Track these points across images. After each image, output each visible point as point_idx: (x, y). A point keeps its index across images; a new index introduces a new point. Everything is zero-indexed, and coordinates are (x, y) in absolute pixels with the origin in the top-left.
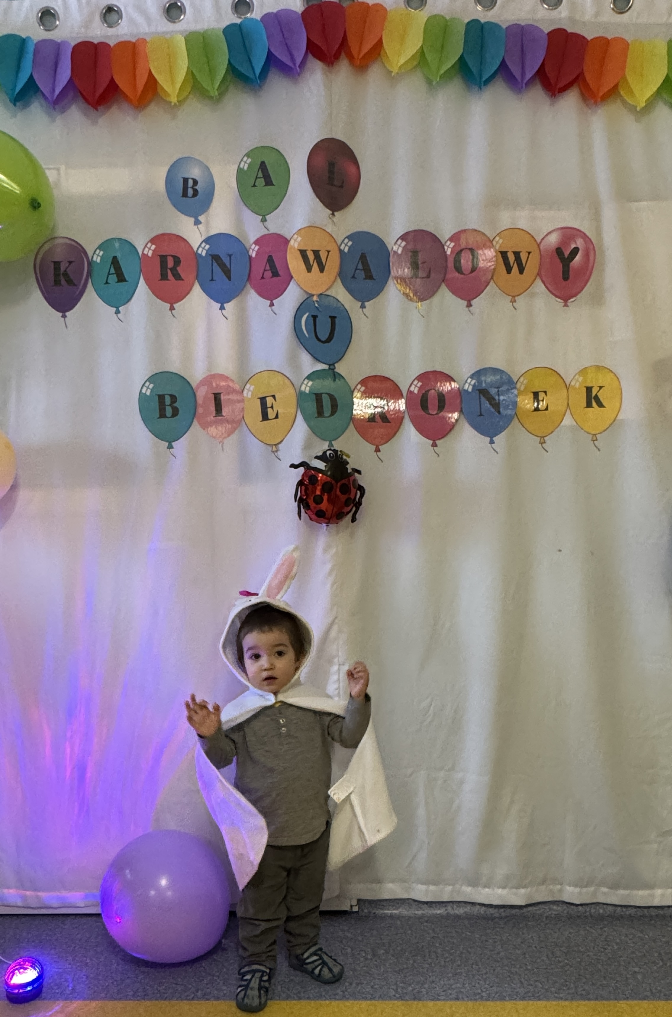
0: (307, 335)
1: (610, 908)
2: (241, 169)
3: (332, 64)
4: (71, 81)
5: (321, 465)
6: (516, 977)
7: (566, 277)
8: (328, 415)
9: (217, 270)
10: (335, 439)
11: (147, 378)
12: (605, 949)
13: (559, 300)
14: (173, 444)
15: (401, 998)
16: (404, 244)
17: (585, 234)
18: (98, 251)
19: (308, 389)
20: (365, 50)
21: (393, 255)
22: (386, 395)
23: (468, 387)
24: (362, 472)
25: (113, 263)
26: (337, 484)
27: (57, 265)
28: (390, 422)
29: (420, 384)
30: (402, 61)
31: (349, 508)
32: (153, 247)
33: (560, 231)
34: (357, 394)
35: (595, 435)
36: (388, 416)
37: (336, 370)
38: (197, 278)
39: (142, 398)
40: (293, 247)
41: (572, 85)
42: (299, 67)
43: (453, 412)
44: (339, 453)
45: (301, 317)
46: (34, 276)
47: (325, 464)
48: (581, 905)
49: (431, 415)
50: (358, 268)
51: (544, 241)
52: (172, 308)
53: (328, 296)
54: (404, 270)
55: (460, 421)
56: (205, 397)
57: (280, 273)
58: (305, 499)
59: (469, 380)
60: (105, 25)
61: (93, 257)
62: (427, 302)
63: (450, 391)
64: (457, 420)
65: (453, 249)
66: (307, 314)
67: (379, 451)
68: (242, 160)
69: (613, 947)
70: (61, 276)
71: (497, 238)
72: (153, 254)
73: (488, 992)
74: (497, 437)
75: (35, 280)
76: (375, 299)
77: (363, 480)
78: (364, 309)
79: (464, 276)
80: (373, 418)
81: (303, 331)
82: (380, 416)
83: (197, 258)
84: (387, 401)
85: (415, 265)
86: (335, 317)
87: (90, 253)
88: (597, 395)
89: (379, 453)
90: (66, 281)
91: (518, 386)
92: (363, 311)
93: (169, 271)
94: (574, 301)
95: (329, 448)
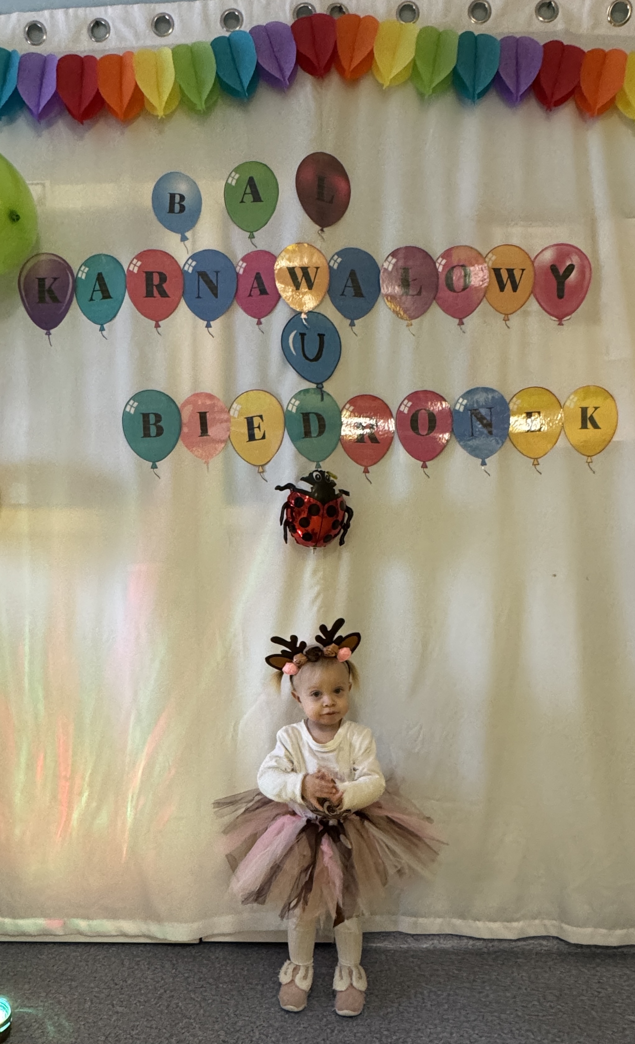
0: (294, 353)
2: (229, 184)
3: (323, 77)
4: (55, 95)
7: (560, 295)
8: (315, 435)
9: (204, 287)
10: (322, 460)
11: (131, 397)
13: (554, 318)
14: (158, 464)
16: (394, 261)
17: (579, 250)
18: (83, 268)
19: (295, 408)
20: (356, 62)
21: (383, 272)
22: (375, 415)
23: (460, 407)
24: (350, 494)
25: (98, 279)
26: (324, 507)
28: (378, 442)
29: (410, 404)
30: (394, 72)
31: (337, 530)
32: (139, 264)
33: (554, 248)
34: (345, 414)
35: (590, 457)
36: (377, 437)
37: (324, 389)
38: (183, 294)
39: (126, 416)
40: (280, 265)
41: (566, 99)
42: (288, 80)
43: (444, 432)
44: (326, 474)
45: (289, 336)
46: (18, 292)
47: (312, 486)
49: (421, 435)
50: (347, 284)
51: (537, 258)
52: (157, 326)
53: (317, 313)
54: (394, 288)
55: (451, 442)
56: (190, 416)
57: (268, 291)
58: (292, 522)
59: (461, 400)
60: (93, 39)
61: (77, 273)
62: (419, 319)
63: (441, 411)
64: (448, 441)
65: (444, 266)
66: (294, 333)
67: (368, 472)
68: (230, 175)
70: (46, 293)
71: (490, 255)
72: (138, 271)
74: (488, 459)
75: (19, 297)
76: (365, 317)
77: (350, 502)
78: (353, 327)
79: (455, 294)
80: (361, 439)
81: (290, 349)
82: (369, 437)
83: (182, 274)
84: (376, 421)
85: (405, 283)
86: (324, 335)
87: (75, 269)
88: (591, 417)
89: (367, 474)
90: (51, 297)
91: (511, 406)
92: (352, 329)
93: (154, 287)
94: (569, 319)
95: (315, 469)
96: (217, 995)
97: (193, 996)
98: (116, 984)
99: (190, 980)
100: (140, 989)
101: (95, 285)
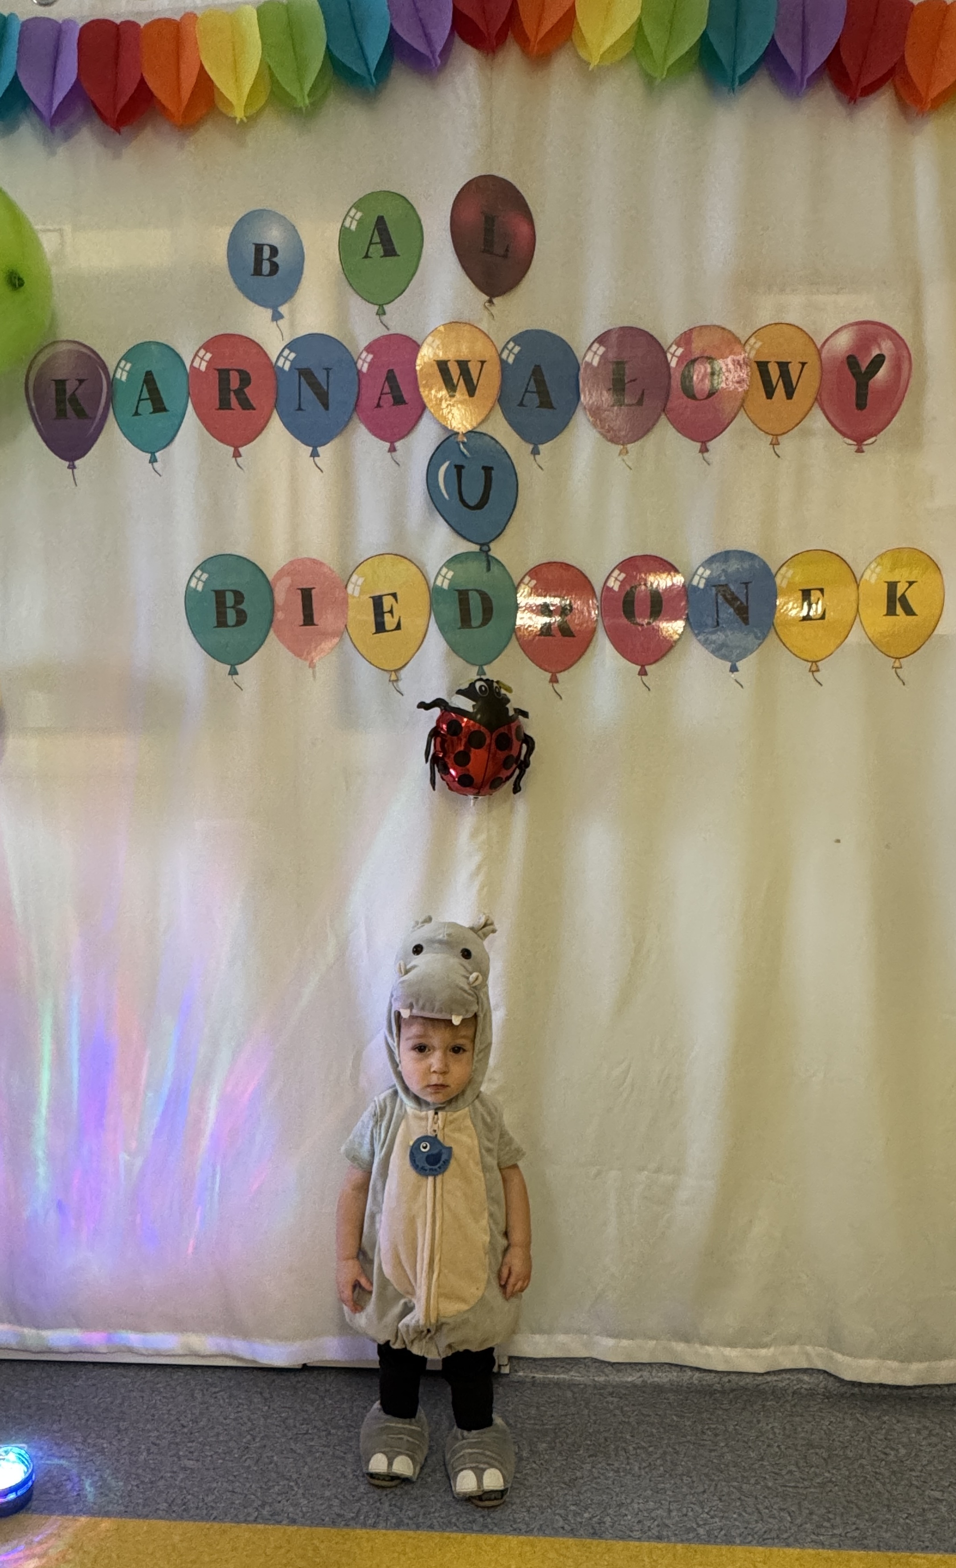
0: (446, 496)
2: (346, 228)
3: (494, 52)
4: (77, 85)
5: (466, 704)
6: (751, 1501)
7: (861, 404)
8: (478, 624)
9: (308, 393)
10: (488, 663)
11: (198, 564)
12: (886, 1454)
13: (850, 442)
14: (239, 668)
15: (573, 1533)
16: (602, 350)
17: (894, 332)
18: (123, 363)
19: (446, 583)
20: (546, 26)
21: (585, 369)
22: (568, 594)
23: (699, 582)
24: (530, 715)
25: (146, 381)
26: (492, 734)
28: (574, 636)
29: (622, 576)
30: (607, 44)
31: (510, 770)
32: (208, 356)
33: (855, 327)
34: (523, 591)
35: (899, 659)
36: (572, 628)
37: (491, 553)
38: (276, 404)
39: (190, 595)
40: (425, 356)
41: (885, 82)
42: (440, 56)
43: (674, 620)
44: (495, 685)
45: (439, 468)
46: (26, 404)
47: (474, 703)
49: (639, 625)
50: (529, 388)
51: (826, 346)
52: (237, 454)
53: (482, 434)
54: (601, 393)
55: (685, 635)
56: (287, 595)
57: (407, 398)
58: (442, 758)
59: (701, 570)
61: (114, 373)
62: (639, 443)
63: (670, 587)
64: (680, 634)
65: (680, 358)
66: (447, 464)
67: (557, 681)
68: (347, 214)
70: (67, 403)
71: (752, 341)
72: (207, 368)
73: (707, 1528)
74: (741, 662)
75: (28, 411)
76: (555, 440)
77: (531, 728)
78: (537, 457)
79: (696, 403)
80: (546, 630)
81: (440, 491)
82: (559, 626)
83: (275, 374)
84: (570, 602)
85: (618, 386)
86: (492, 468)
87: (111, 365)
88: (903, 596)
89: (555, 685)
90: (74, 410)
91: (778, 580)
92: (535, 459)
93: (232, 394)
94: (873, 443)
95: (478, 677)
96: (329, 1447)
97: (293, 1446)
98: (183, 1426)
99: (290, 1422)
100: (218, 1434)
101: (142, 391)
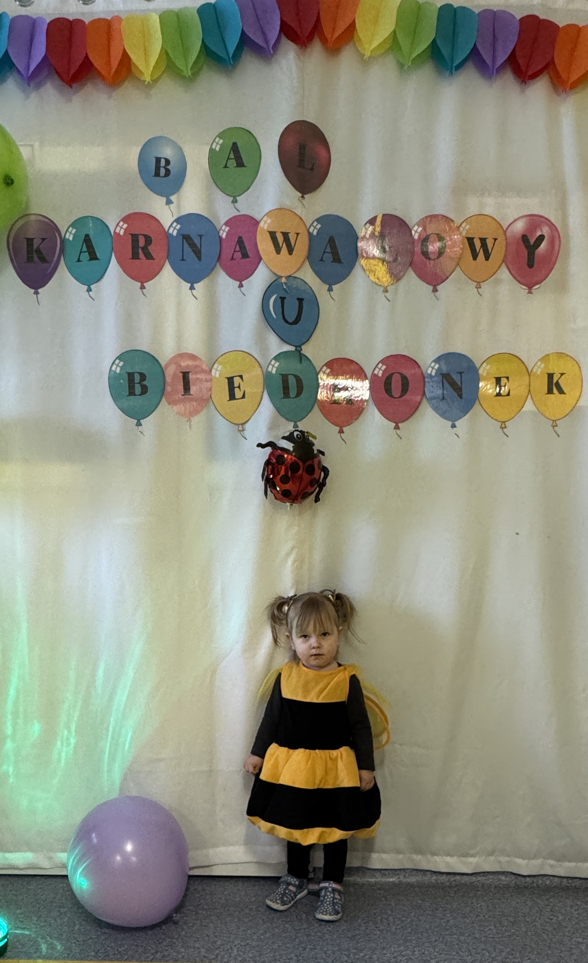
0: (274, 316)
1: (556, 879)
2: (213, 149)
3: (306, 47)
4: (45, 58)
6: (465, 946)
7: (531, 265)
8: (294, 396)
9: (188, 250)
10: (300, 420)
11: (116, 356)
12: (552, 919)
13: (523, 287)
14: (142, 421)
16: (372, 228)
17: (551, 222)
18: (71, 229)
19: (274, 369)
20: (338, 33)
21: (362, 239)
22: (352, 377)
23: (432, 371)
25: (85, 241)
26: (304, 465)
27: (30, 241)
28: (354, 405)
29: (384, 368)
30: (375, 44)
31: (313, 489)
32: (125, 226)
33: (526, 219)
34: (323, 376)
35: (554, 421)
37: (302, 352)
38: (168, 258)
40: (262, 229)
41: (542, 73)
42: (272, 48)
44: (306, 434)
45: (270, 299)
46: (7, 252)
47: (292, 445)
48: (529, 876)
49: (395, 398)
50: (326, 251)
51: (510, 228)
53: (296, 277)
55: (422, 405)
56: (174, 376)
57: (249, 254)
58: (272, 480)
59: (433, 365)
60: (81, 2)
61: (65, 235)
62: (394, 285)
65: (420, 234)
66: (275, 296)
67: (343, 432)
68: (214, 141)
69: (558, 917)
70: (34, 253)
71: (464, 224)
72: (124, 233)
73: (436, 960)
74: (459, 421)
75: (8, 256)
76: (343, 282)
78: (332, 292)
79: (430, 261)
81: (271, 313)
83: (167, 236)
84: (353, 383)
86: (303, 299)
87: (63, 230)
88: (558, 382)
89: (342, 434)
90: (39, 258)
91: (481, 371)
92: (330, 294)
93: (140, 251)
94: (538, 288)
95: (294, 429)
101: (82, 246)
